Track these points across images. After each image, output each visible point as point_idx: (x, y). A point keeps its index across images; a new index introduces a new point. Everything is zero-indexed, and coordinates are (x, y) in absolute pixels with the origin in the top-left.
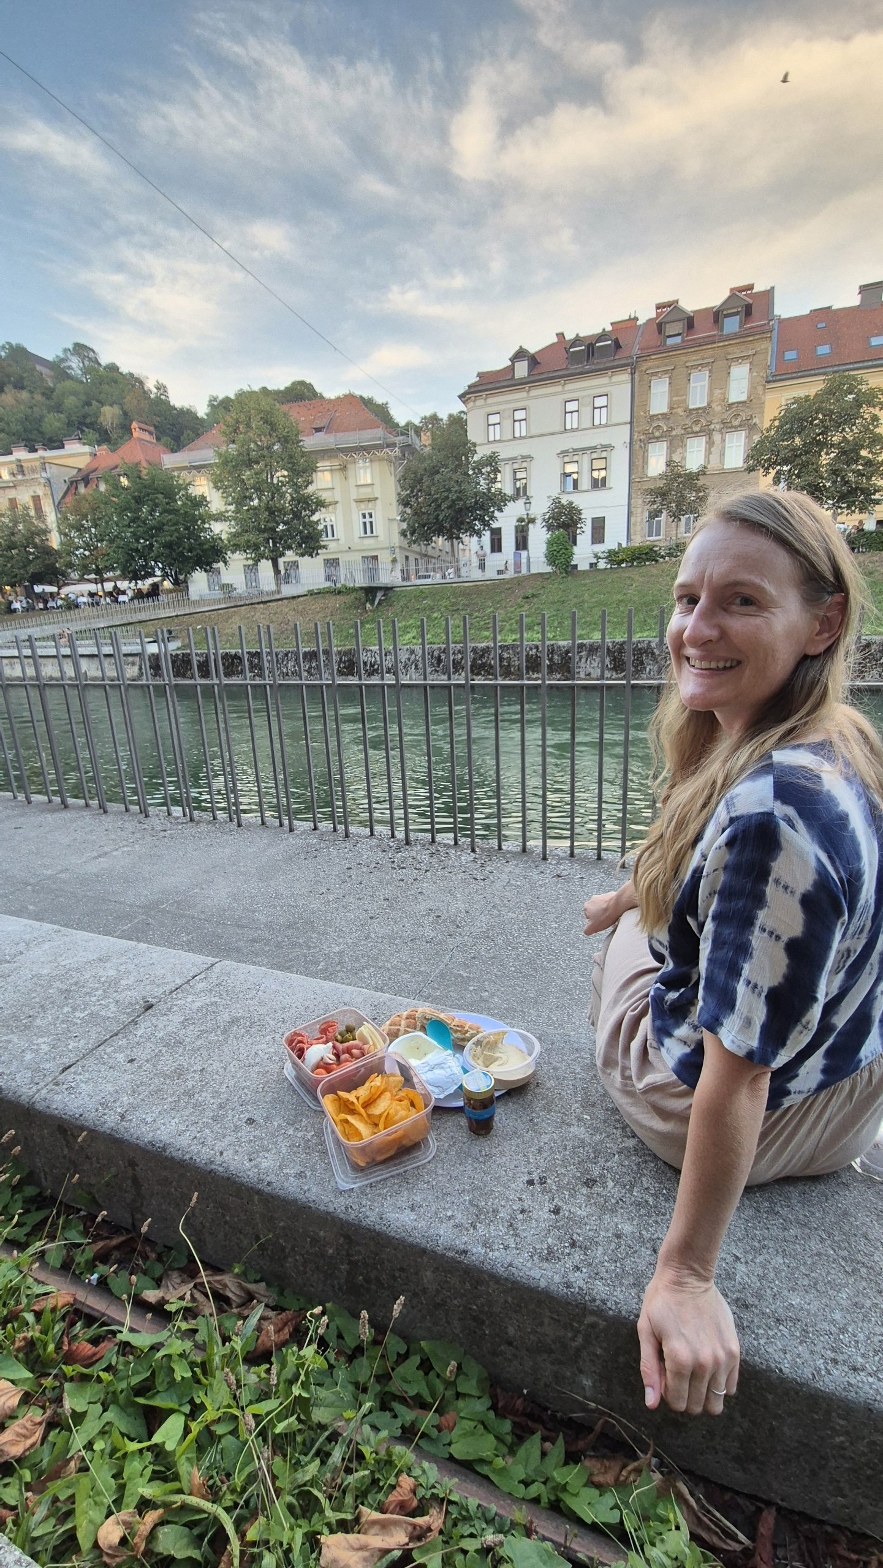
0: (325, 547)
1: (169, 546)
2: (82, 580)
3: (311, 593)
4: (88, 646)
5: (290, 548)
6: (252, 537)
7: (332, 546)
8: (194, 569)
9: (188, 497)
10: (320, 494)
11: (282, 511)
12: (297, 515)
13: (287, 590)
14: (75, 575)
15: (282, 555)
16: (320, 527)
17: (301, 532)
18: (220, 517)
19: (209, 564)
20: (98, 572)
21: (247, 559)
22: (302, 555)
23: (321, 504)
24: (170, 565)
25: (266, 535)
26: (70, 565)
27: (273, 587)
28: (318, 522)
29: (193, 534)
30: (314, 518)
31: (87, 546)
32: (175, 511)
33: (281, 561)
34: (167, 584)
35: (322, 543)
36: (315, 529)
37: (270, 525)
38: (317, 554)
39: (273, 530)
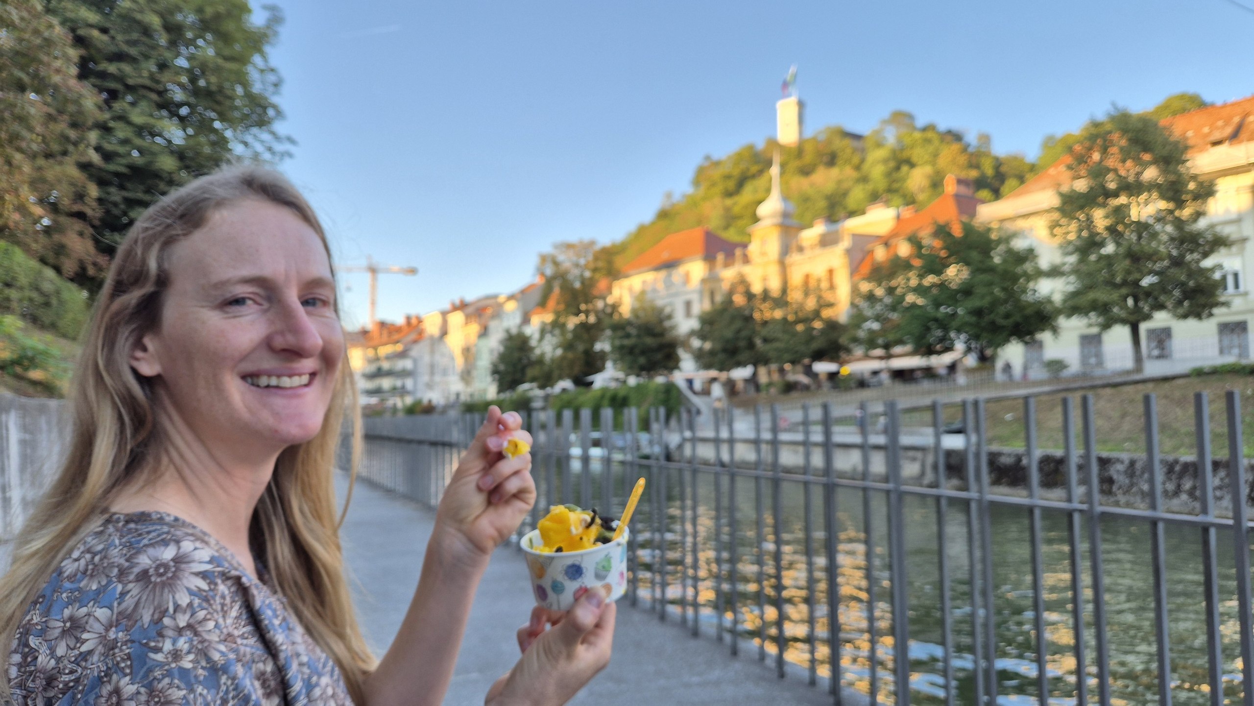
0: (1226, 304)
1: (978, 313)
2: (867, 357)
3: (1199, 373)
4: (850, 433)
5: (1161, 307)
6: (1101, 295)
7: (1238, 303)
8: (1006, 341)
9: (1010, 252)
10: (1218, 229)
11: (1153, 256)
12: (1178, 262)
13: (1153, 368)
14: (859, 351)
15: (1148, 317)
16: (1217, 276)
17: (1183, 284)
18: (1055, 272)
19: (1031, 333)
20: (887, 346)
21: (1090, 325)
22: (1185, 316)
23: (1219, 242)
24: (977, 337)
25: (1124, 291)
26: (856, 340)
27: (1128, 363)
28: (1212, 270)
29: (1012, 295)
30: (1207, 263)
31: (877, 318)
32: (992, 270)
33: (1144, 327)
34: (971, 361)
35: (1222, 299)
36: (1208, 278)
37: (1131, 278)
38: (1211, 315)
39: (1136, 283)
